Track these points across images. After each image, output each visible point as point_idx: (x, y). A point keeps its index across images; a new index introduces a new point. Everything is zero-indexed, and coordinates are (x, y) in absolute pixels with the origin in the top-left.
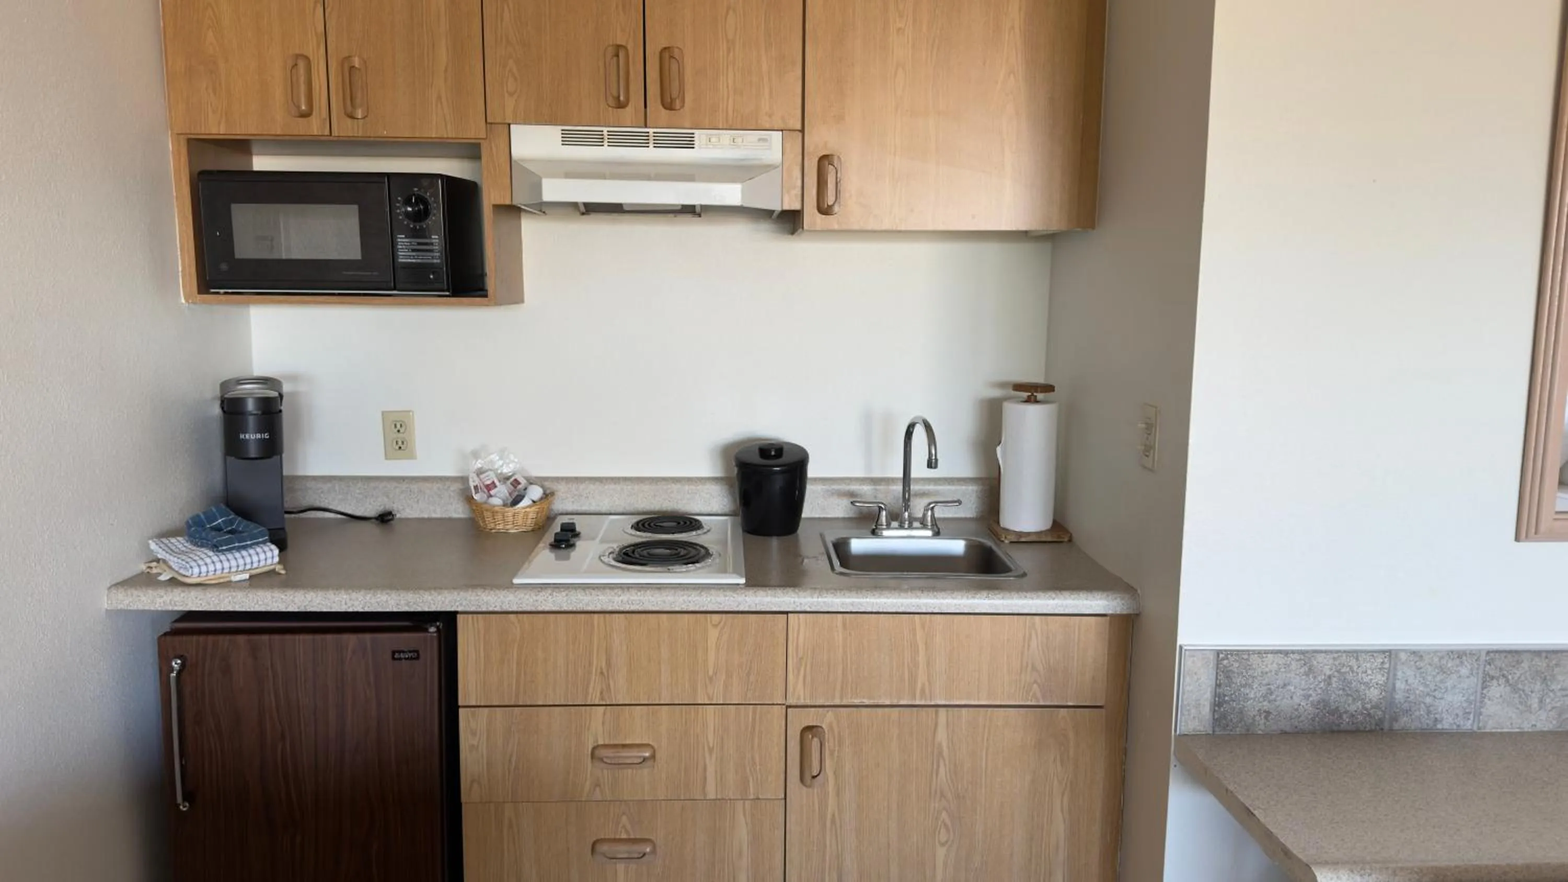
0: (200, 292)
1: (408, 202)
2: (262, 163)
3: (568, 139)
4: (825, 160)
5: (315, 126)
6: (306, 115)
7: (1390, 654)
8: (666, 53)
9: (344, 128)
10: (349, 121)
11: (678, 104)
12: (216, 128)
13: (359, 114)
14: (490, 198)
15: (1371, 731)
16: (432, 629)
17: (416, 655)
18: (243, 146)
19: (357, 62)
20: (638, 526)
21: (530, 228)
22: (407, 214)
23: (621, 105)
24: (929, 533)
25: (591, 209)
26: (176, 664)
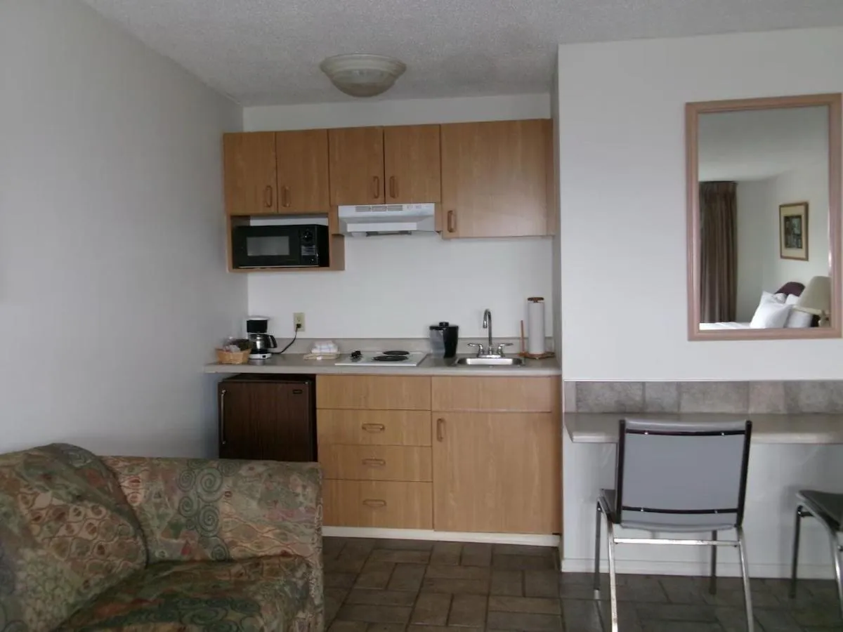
0: (234, 267)
1: (305, 234)
2: (254, 223)
3: (358, 210)
4: (450, 212)
5: (273, 210)
6: (269, 206)
7: (643, 384)
8: (392, 178)
9: (282, 210)
10: (284, 208)
11: (396, 196)
12: (240, 212)
13: (288, 205)
14: (331, 232)
15: (638, 413)
16: (307, 383)
17: (301, 392)
18: (247, 217)
19: (287, 188)
20: (385, 353)
21: (347, 242)
22: (304, 238)
23: (376, 197)
24: (499, 356)
25: (369, 234)
26: (223, 391)
